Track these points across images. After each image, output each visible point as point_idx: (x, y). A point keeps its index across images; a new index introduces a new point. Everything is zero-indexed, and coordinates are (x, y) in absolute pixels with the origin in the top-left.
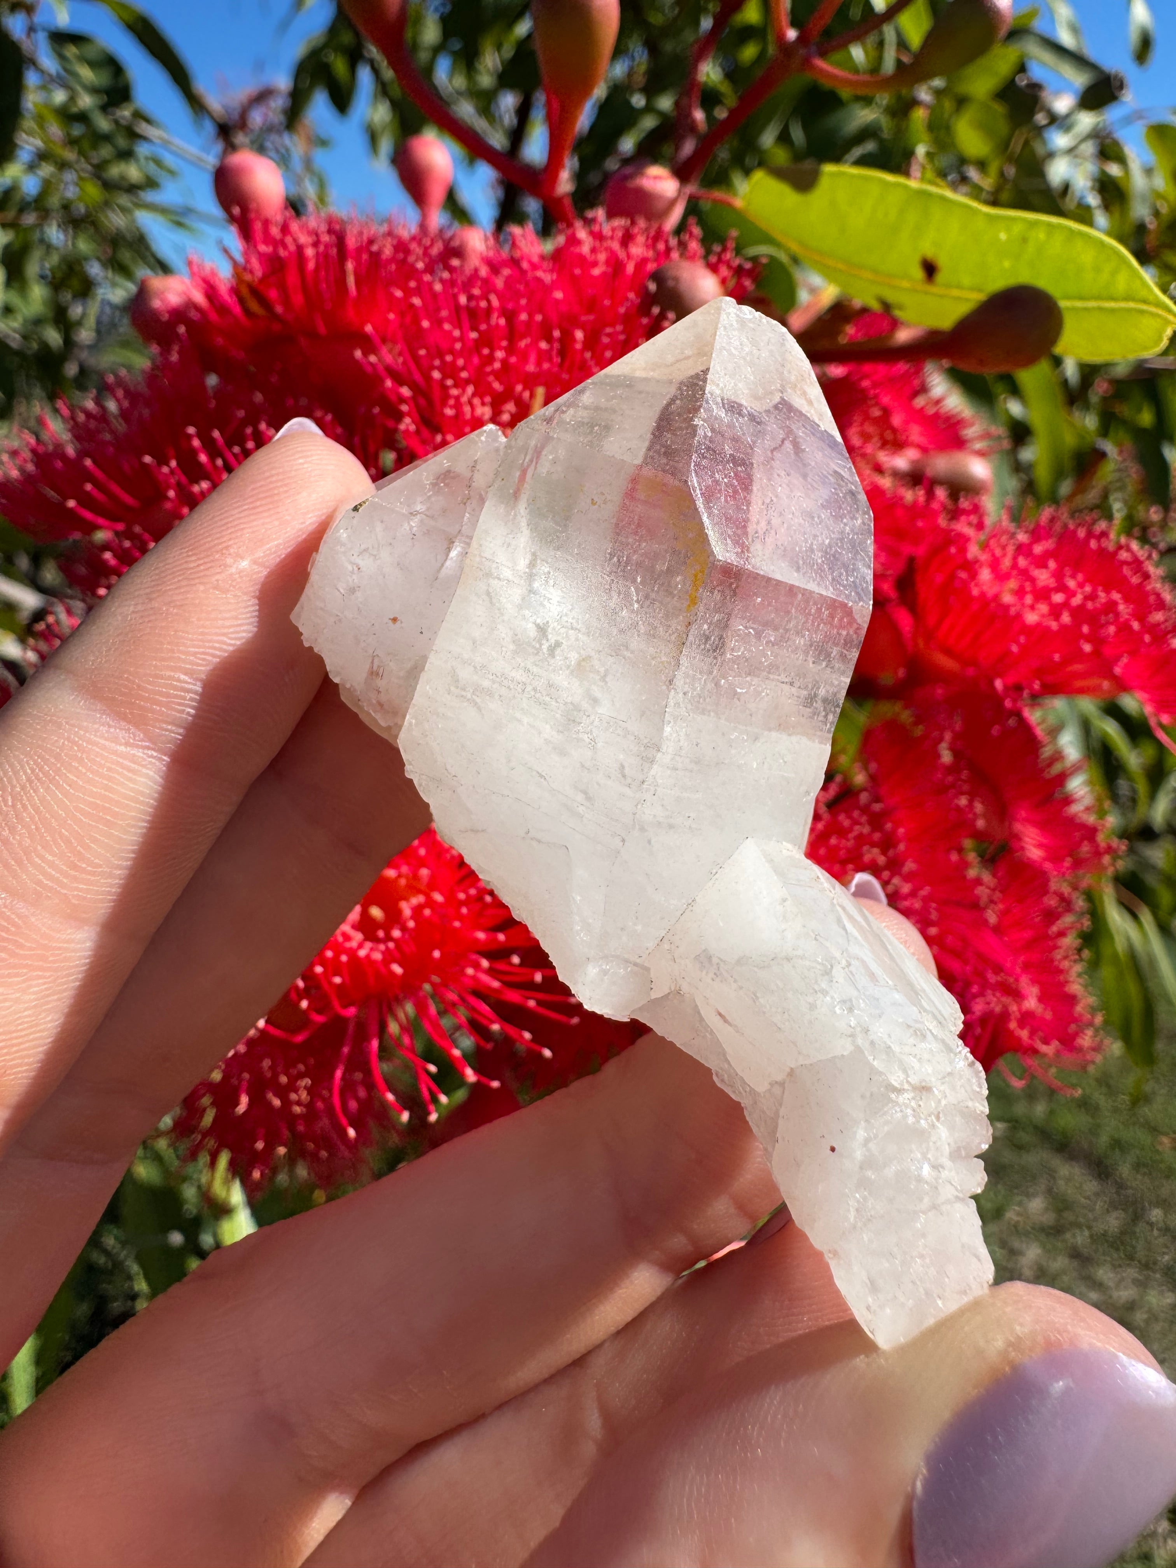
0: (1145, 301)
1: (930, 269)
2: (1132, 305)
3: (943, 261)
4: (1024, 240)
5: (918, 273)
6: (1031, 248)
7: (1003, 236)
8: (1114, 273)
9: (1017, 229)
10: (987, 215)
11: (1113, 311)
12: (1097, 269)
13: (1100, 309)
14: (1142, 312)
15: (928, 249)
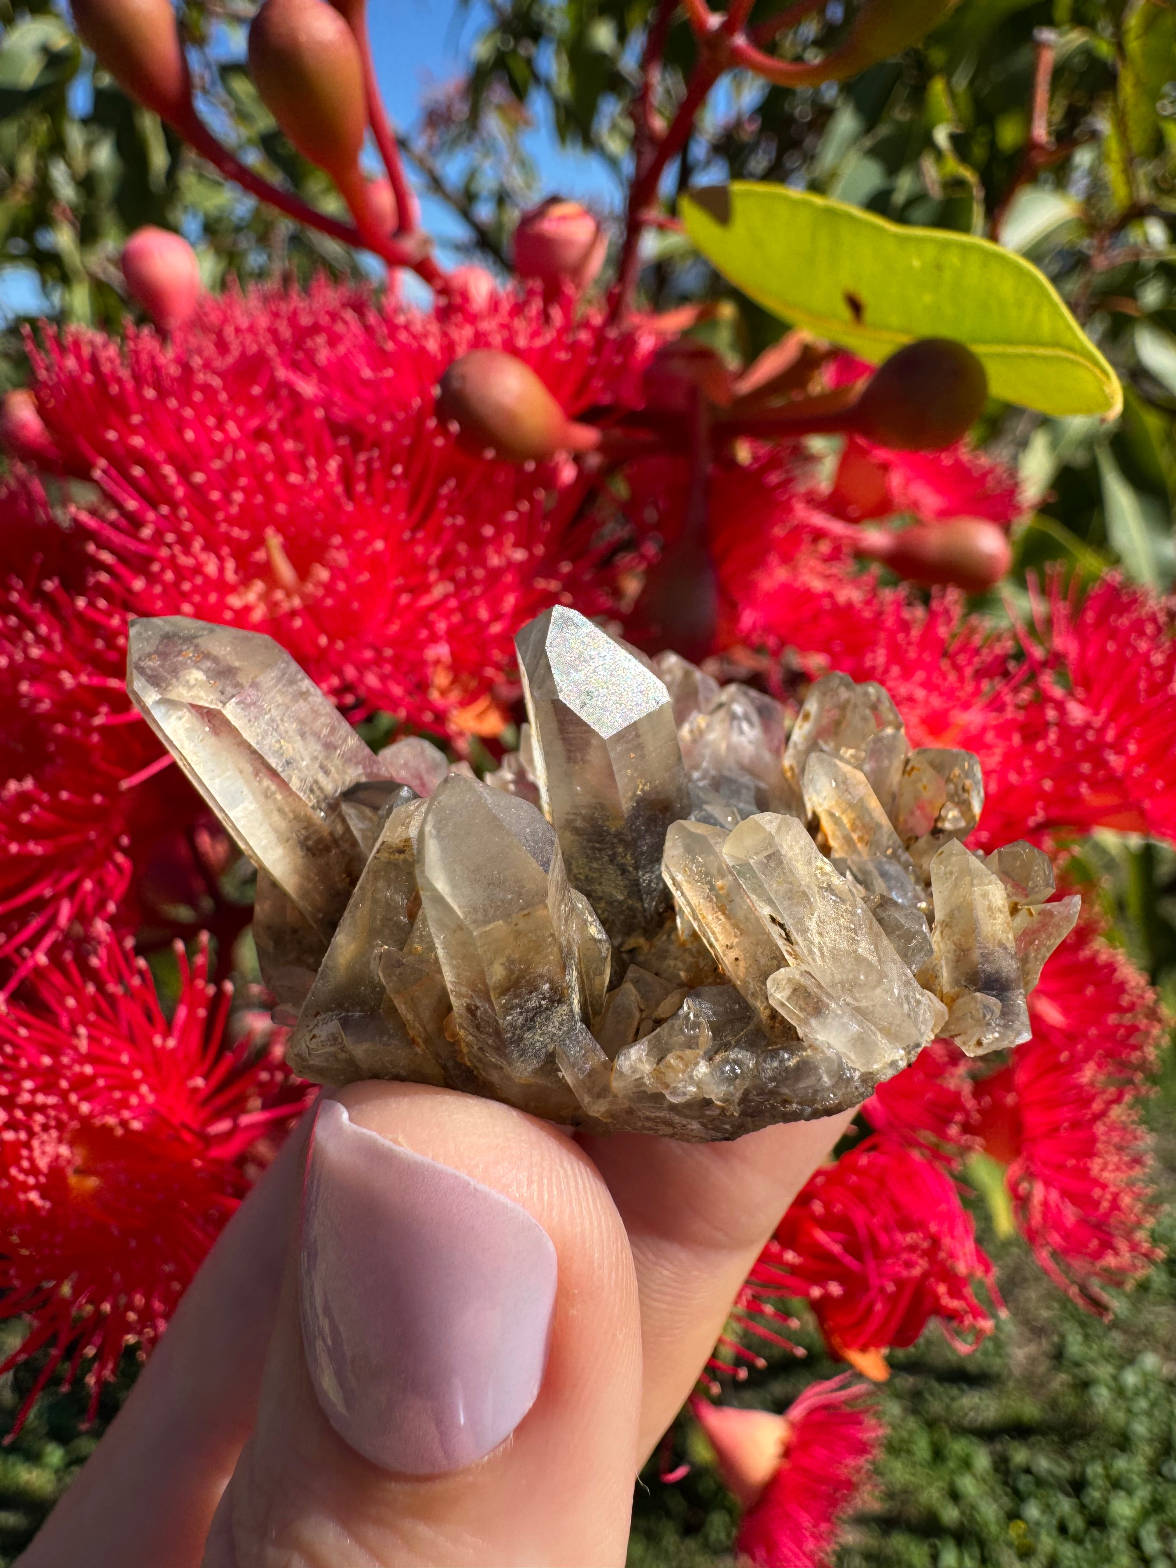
0: (1070, 349)
1: (855, 306)
2: (1060, 353)
3: (865, 296)
4: (939, 267)
5: (845, 313)
6: (948, 275)
7: (916, 263)
8: (1037, 308)
9: (930, 252)
10: (896, 236)
11: (1045, 359)
12: (1020, 305)
13: (1033, 356)
14: (1073, 362)
15: (846, 280)
